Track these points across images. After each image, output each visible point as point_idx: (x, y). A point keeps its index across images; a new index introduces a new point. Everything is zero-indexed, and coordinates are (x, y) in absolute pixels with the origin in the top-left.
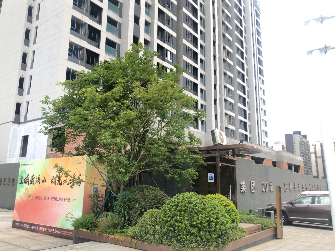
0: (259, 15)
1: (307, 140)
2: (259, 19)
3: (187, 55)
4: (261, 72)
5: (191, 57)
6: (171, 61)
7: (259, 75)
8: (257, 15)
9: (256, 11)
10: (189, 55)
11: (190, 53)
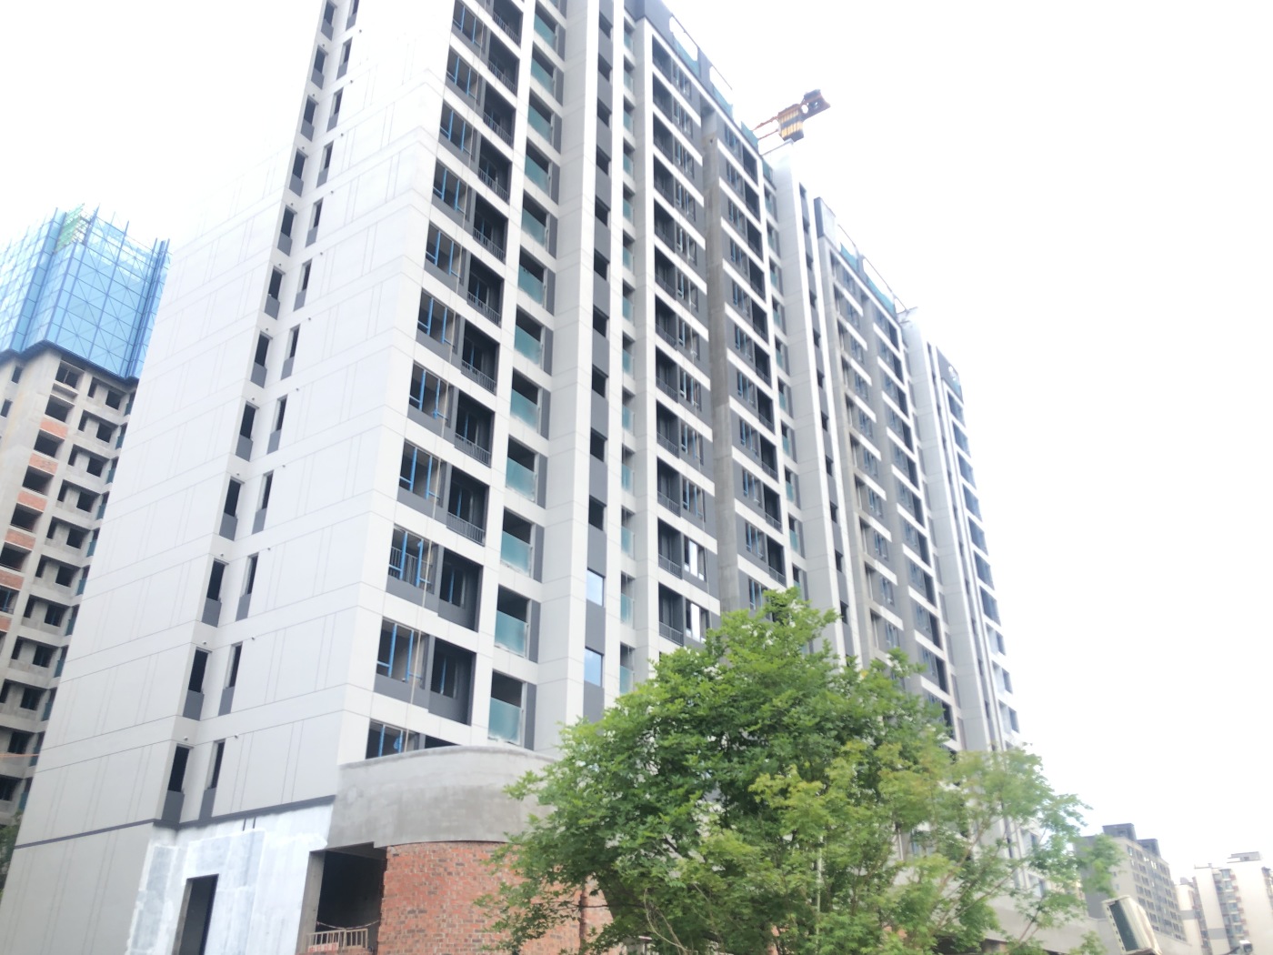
0: (960, 409)
1: (1159, 861)
2: (963, 423)
3: (750, 554)
4: (989, 606)
5: (763, 559)
6: (702, 577)
7: (986, 619)
8: (955, 410)
9: (951, 399)
10: (756, 555)
11: (759, 544)
